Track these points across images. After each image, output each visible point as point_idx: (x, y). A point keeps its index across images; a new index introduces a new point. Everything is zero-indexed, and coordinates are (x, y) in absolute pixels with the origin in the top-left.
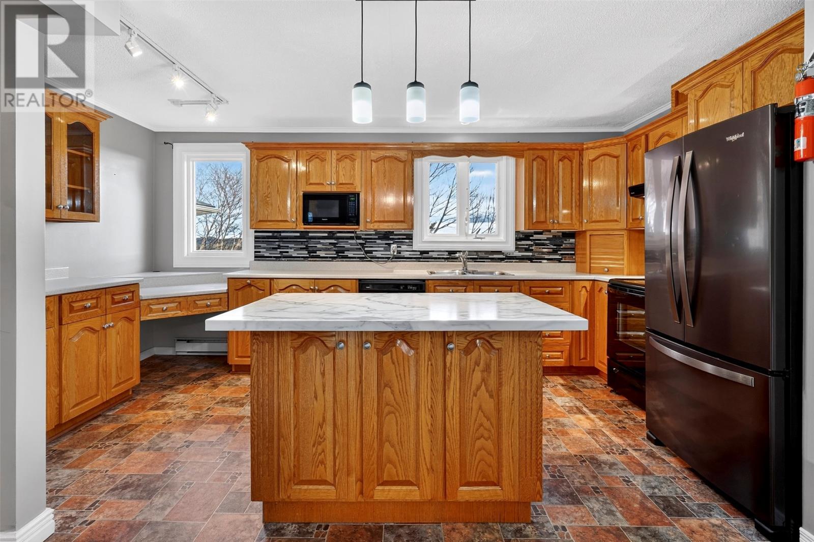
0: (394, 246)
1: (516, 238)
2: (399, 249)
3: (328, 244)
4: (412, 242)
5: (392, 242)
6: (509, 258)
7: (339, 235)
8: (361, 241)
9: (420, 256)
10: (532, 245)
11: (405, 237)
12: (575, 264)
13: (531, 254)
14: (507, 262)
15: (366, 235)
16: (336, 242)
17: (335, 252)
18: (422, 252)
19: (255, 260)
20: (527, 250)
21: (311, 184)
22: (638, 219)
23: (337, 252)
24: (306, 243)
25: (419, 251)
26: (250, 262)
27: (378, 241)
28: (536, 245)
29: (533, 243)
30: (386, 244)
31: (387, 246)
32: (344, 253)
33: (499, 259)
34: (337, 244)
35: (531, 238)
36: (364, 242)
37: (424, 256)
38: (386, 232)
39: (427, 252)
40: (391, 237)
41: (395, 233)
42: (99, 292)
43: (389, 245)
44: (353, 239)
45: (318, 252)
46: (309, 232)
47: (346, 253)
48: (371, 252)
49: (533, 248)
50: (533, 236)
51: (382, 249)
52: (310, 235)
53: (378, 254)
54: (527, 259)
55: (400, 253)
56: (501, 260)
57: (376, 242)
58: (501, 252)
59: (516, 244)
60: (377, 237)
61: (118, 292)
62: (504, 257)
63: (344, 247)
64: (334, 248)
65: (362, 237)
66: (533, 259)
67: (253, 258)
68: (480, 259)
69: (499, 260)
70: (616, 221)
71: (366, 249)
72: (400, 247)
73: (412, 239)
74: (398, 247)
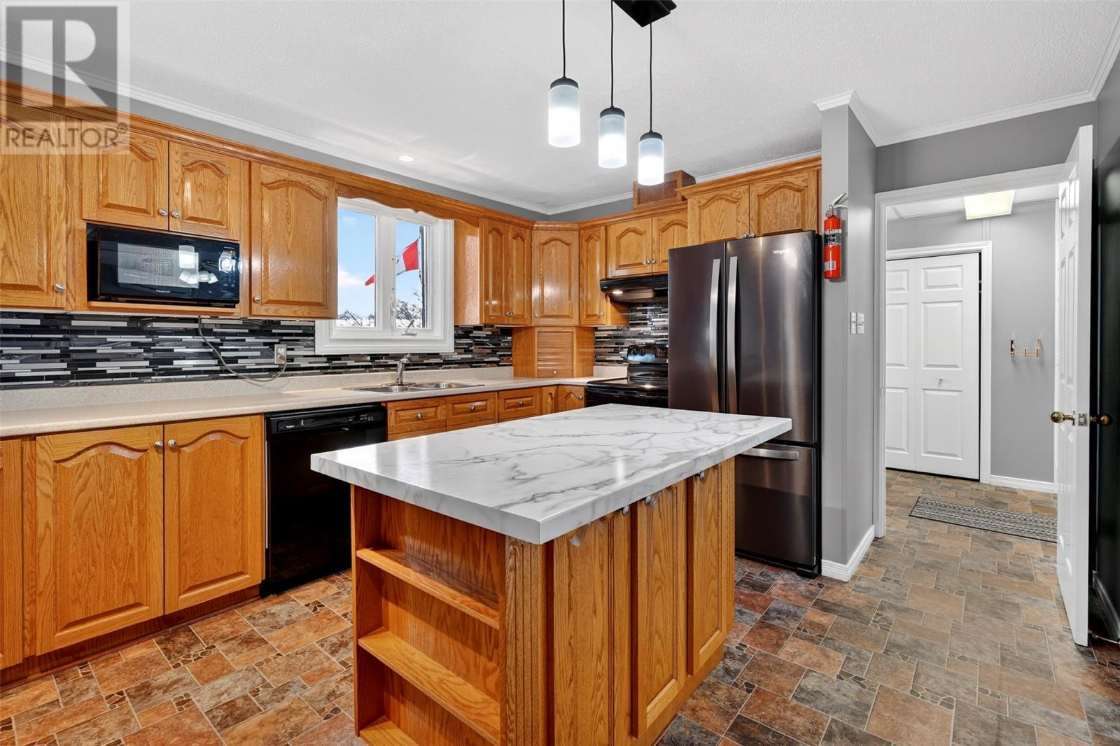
0: (281, 350)
1: (455, 335)
2: (291, 353)
3: (129, 345)
4: (314, 341)
5: (277, 341)
6: (448, 363)
8: (210, 339)
9: (327, 365)
10: (470, 345)
11: (301, 331)
12: (512, 367)
13: (470, 356)
14: (445, 368)
15: (222, 326)
16: (150, 340)
17: (147, 363)
18: (331, 358)
20: (467, 351)
21: (111, 206)
22: (596, 315)
23: (153, 362)
24: (63, 344)
25: (325, 356)
27: (248, 339)
28: (476, 344)
29: (472, 342)
30: (265, 344)
31: (267, 347)
32: (171, 364)
33: (436, 364)
34: (152, 344)
35: (471, 335)
36: (219, 341)
37: (335, 364)
38: (265, 321)
39: (338, 357)
40: (274, 331)
41: (282, 323)
43: (271, 345)
44: (197, 334)
45: (98, 364)
46: (72, 317)
47: (177, 364)
48: (234, 360)
49: (473, 348)
50: (472, 332)
51: (258, 353)
52: (74, 323)
53: (250, 364)
54: (467, 363)
55: (292, 361)
56: (438, 365)
57: (244, 340)
58: (438, 354)
59: (456, 344)
60: (247, 331)
62: (442, 361)
63: (171, 350)
64: (145, 354)
65: (215, 330)
66: (473, 363)
68: (414, 365)
69: (436, 366)
70: (568, 317)
71: (224, 354)
72: (293, 349)
73: (313, 335)
74: (288, 349)
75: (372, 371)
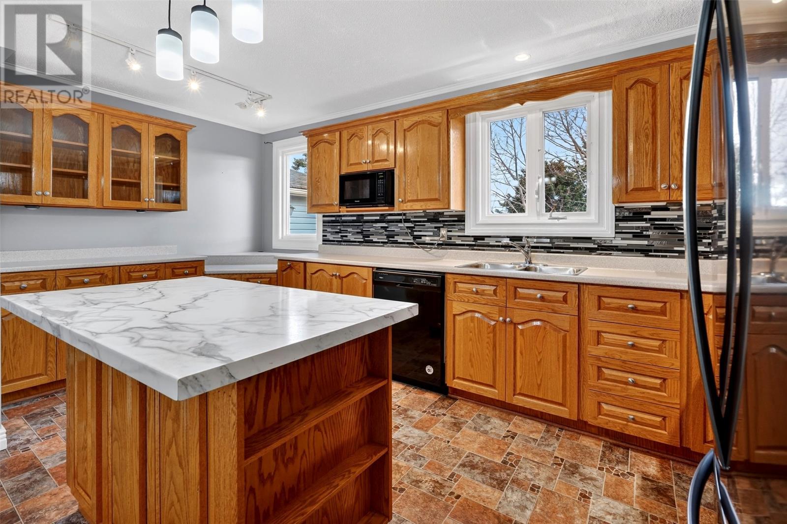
0: (443, 232)
1: (616, 217)
2: (450, 234)
3: (380, 228)
4: (464, 225)
5: (442, 225)
6: (603, 248)
7: (389, 218)
8: (410, 225)
9: (474, 243)
10: (647, 229)
11: (456, 219)
13: (646, 243)
14: (600, 254)
15: (415, 217)
16: (386, 225)
17: (385, 237)
18: (476, 238)
19: (323, 244)
20: (636, 236)
21: (351, 165)
23: (388, 237)
24: (361, 227)
25: (472, 236)
26: (319, 245)
27: (428, 224)
28: (655, 228)
29: (649, 225)
30: (436, 228)
31: (436, 230)
32: (394, 238)
33: (586, 249)
34: (387, 227)
35: (645, 217)
36: (413, 225)
37: (479, 242)
38: (436, 213)
39: (482, 238)
40: (440, 219)
41: (445, 214)
42: (158, 265)
43: (438, 228)
44: (401, 222)
46: (363, 215)
47: (396, 238)
48: (420, 237)
49: (650, 233)
50: (649, 214)
51: (432, 233)
52: (365, 218)
53: (427, 239)
54: (637, 251)
55: (451, 239)
56: (591, 251)
57: (425, 225)
58: (590, 238)
59: (617, 227)
60: (426, 219)
61: (179, 267)
62: (596, 246)
63: (394, 231)
64: (385, 233)
65: (412, 220)
66: (651, 251)
67: (321, 242)
68: (556, 248)
69: (588, 251)
71: (415, 233)
72: (451, 231)
73: (464, 221)
74: (448, 231)
75: (511, 251)
